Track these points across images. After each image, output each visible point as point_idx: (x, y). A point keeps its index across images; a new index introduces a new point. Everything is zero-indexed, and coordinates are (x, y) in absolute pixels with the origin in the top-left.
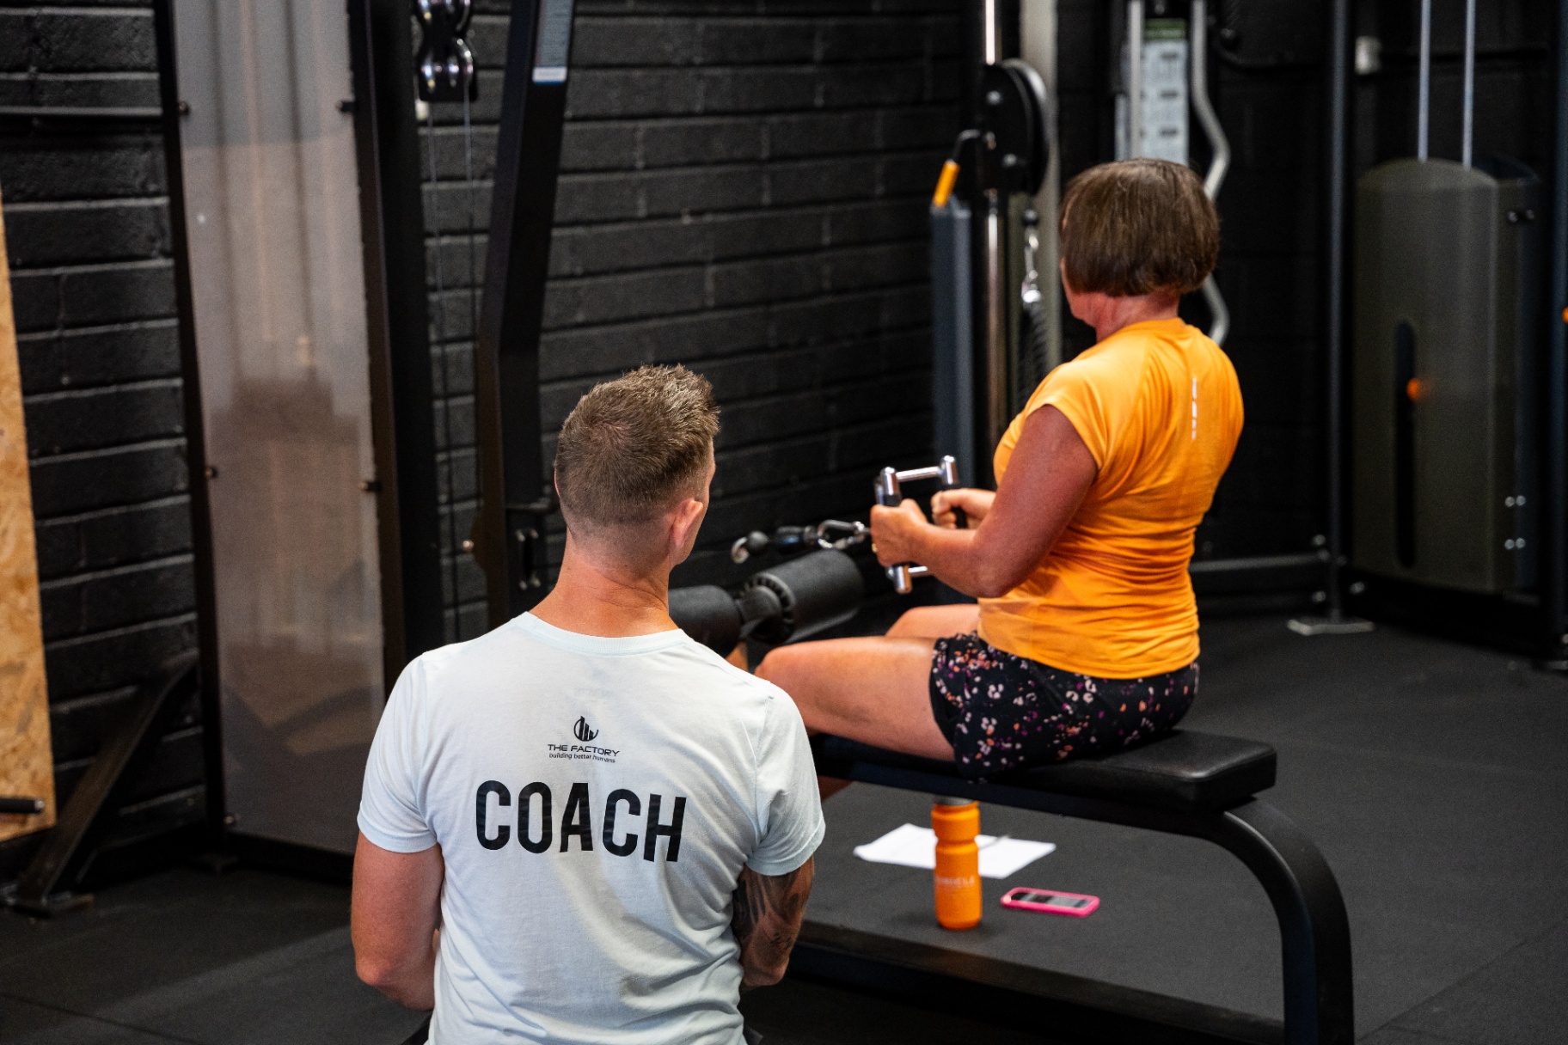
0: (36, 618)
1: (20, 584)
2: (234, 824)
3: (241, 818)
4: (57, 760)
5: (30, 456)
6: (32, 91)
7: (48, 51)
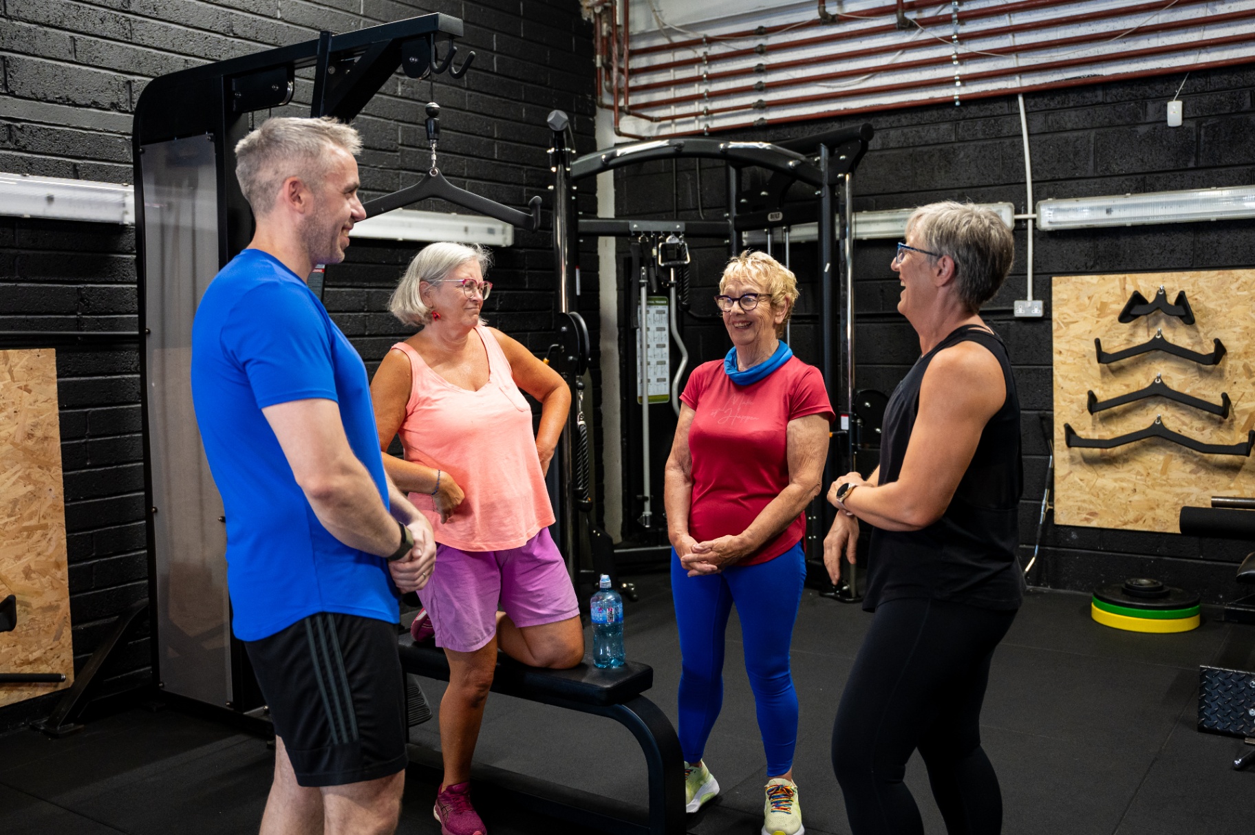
0: (66, 583)
1: (58, 566)
2: (163, 686)
3: (170, 683)
4: (75, 654)
5: (66, 502)
6: (78, 324)
7: (88, 305)
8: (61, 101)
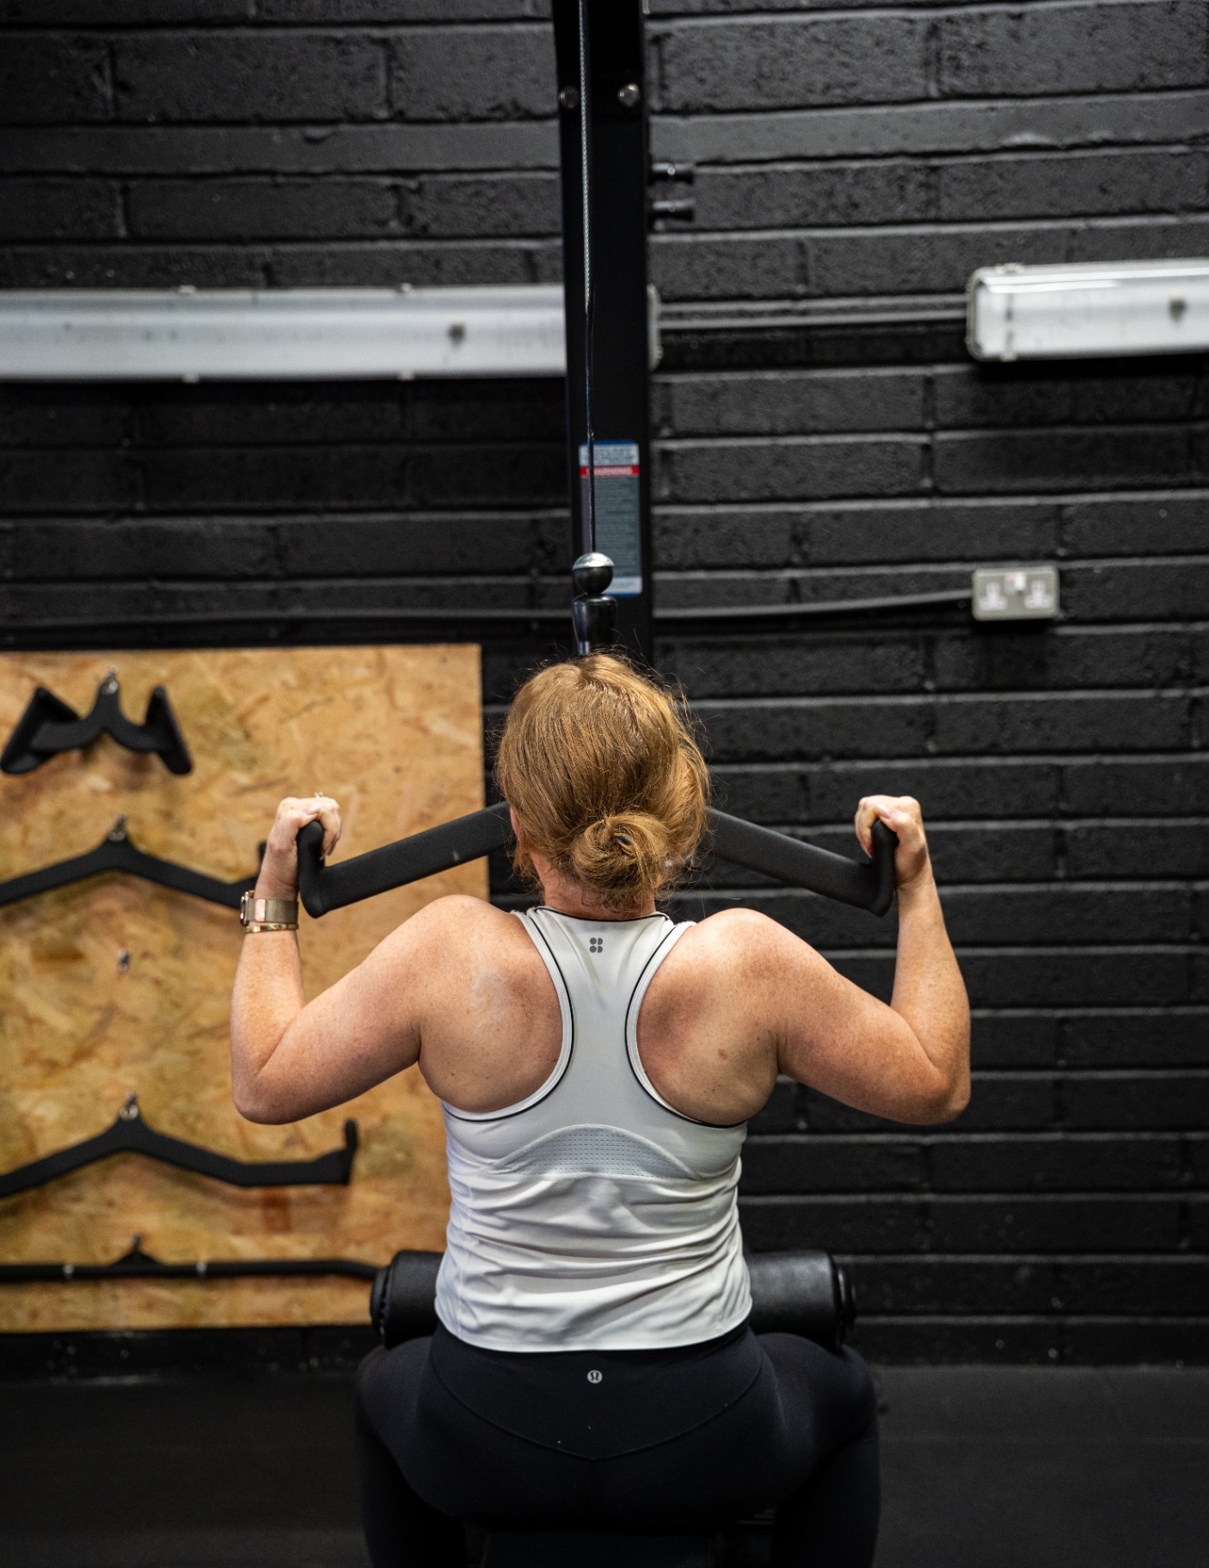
8: (498, 114)
